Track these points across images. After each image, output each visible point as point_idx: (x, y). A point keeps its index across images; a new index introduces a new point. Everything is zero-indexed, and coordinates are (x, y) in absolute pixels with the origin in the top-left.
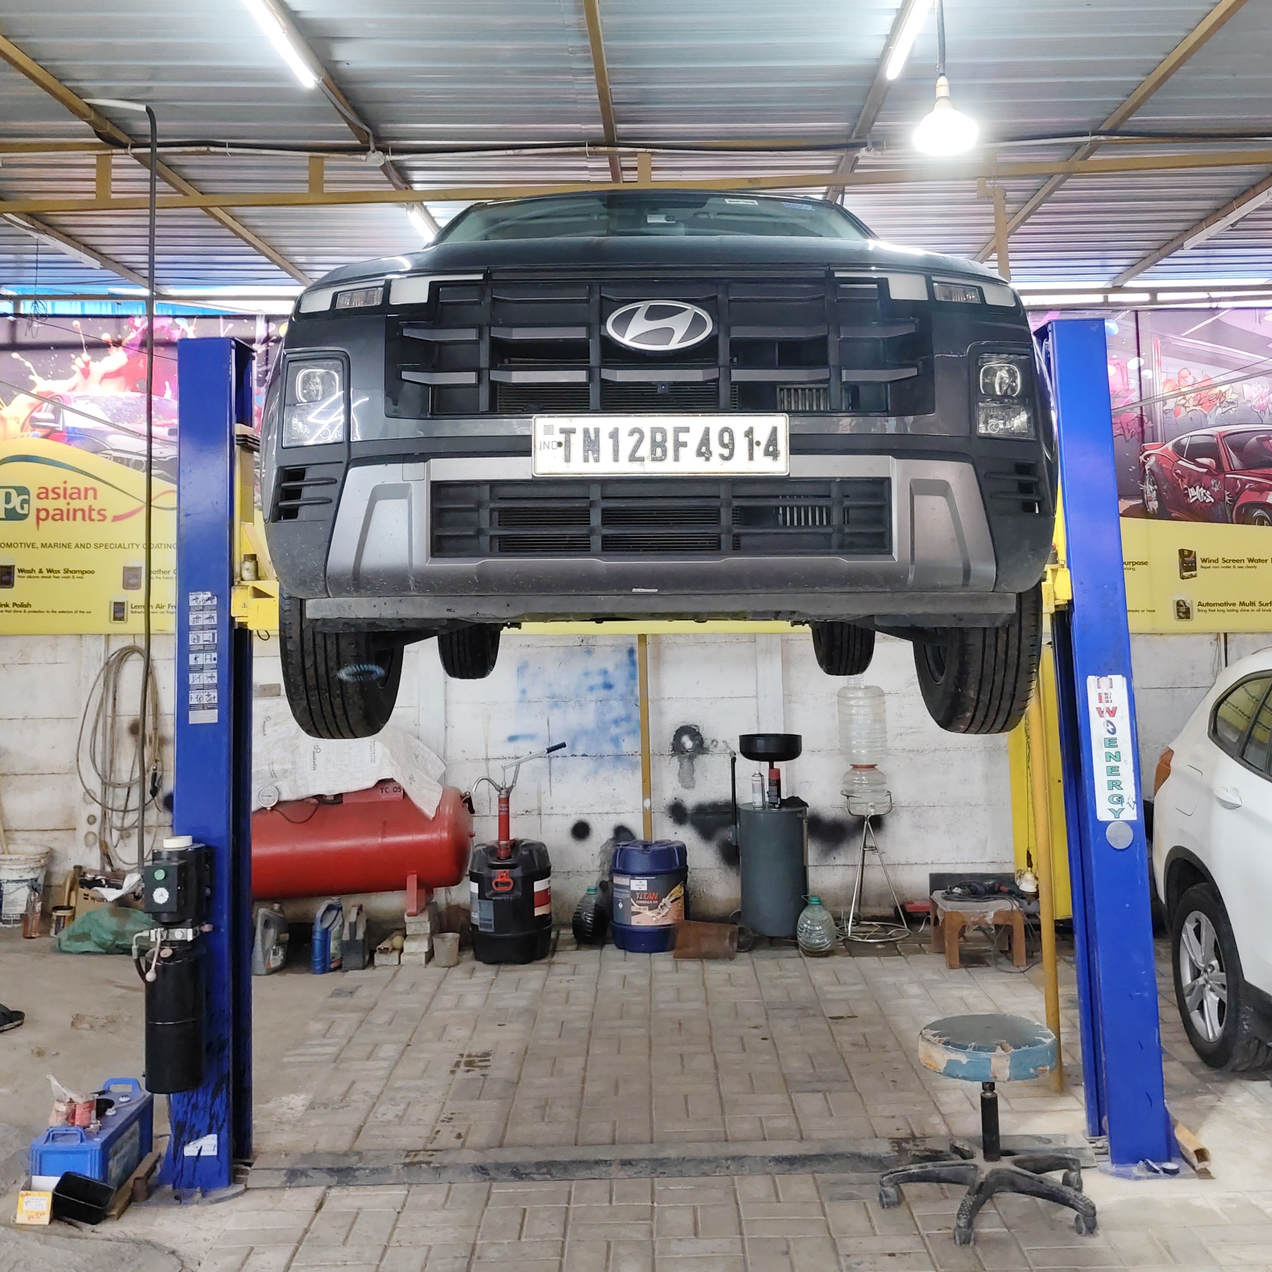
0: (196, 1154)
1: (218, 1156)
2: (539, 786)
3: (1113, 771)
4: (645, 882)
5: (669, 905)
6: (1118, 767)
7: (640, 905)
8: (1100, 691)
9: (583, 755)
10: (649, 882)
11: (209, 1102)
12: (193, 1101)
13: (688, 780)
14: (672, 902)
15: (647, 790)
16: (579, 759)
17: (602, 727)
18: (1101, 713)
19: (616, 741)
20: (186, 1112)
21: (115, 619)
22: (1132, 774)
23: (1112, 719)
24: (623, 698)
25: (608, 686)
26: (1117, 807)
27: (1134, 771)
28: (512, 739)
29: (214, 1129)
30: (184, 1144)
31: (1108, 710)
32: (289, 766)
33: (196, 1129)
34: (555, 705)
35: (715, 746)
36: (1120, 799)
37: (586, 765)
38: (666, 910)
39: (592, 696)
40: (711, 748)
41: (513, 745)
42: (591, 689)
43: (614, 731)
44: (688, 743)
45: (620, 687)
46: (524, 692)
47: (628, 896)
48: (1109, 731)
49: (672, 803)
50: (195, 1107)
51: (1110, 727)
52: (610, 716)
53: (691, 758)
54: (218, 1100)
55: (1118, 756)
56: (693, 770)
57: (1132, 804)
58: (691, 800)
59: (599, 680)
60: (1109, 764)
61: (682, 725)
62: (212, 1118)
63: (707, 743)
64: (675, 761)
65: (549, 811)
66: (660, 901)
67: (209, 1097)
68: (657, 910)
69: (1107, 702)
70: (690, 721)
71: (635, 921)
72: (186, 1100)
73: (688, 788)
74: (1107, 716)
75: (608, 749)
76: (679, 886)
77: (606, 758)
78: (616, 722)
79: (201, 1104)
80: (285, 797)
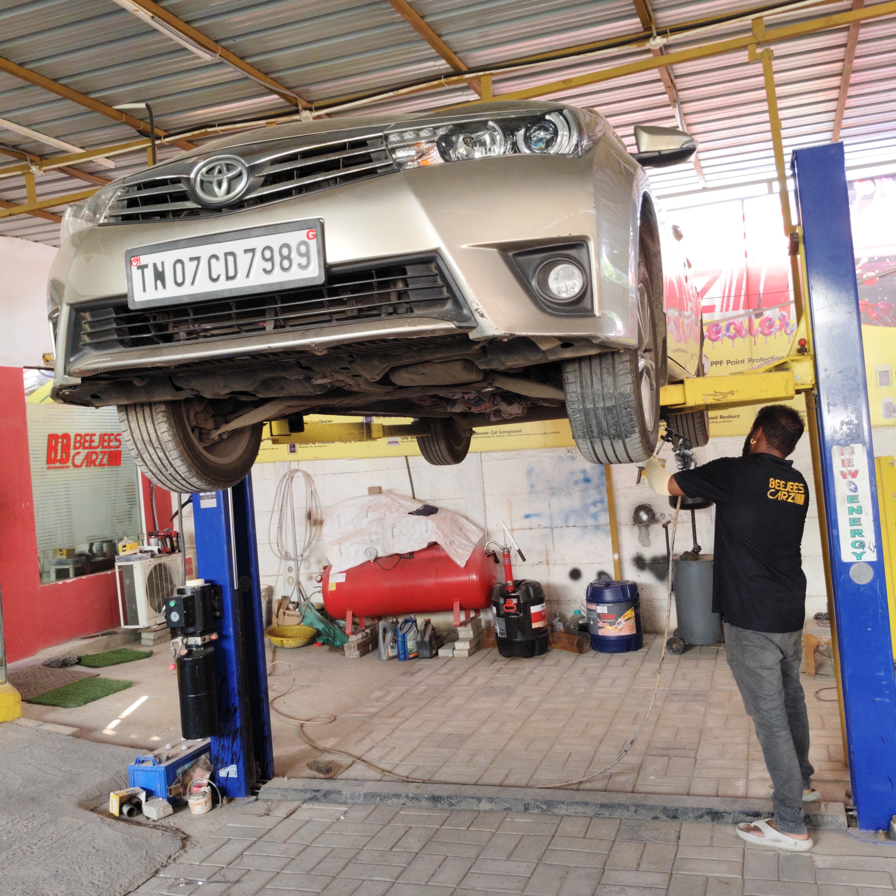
0: (226, 776)
1: (238, 778)
2: (546, 546)
3: (855, 522)
4: (605, 608)
5: (624, 623)
6: (860, 519)
7: (603, 622)
8: (843, 457)
9: (574, 526)
10: (608, 607)
11: (230, 745)
12: (222, 743)
13: (645, 541)
14: (626, 621)
15: (617, 547)
16: (571, 529)
17: (586, 507)
18: (844, 476)
19: (595, 516)
20: (218, 750)
21: (291, 452)
22: (872, 523)
23: (854, 480)
24: (597, 487)
25: (587, 480)
26: (859, 551)
27: (874, 521)
28: (527, 516)
29: (235, 762)
30: (219, 769)
31: (850, 472)
32: (380, 536)
33: (225, 761)
34: (553, 494)
35: (664, 518)
36: (862, 545)
37: (577, 532)
38: (621, 626)
39: (577, 488)
40: (661, 519)
41: (527, 521)
42: (576, 483)
43: (593, 510)
44: (644, 517)
45: (595, 481)
46: (532, 486)
47: (596, 616)
48: (851, 490)
49: (635, 557)
50: (223, 747)
51: (852, 487)
52: (590, 500)
53: (647, 526)
54: (235, 744)
55: (859, 511)
56: (649, 534)
57: (873, 548)
58: (648, 554)
59: (581, 476)
60: (852, 516)
61: (640, 504)
62: (233, 754)
63: (658, 516)
64: (636, 529)
65: (553, 562)
66: (617, 620)
67: (230, 741)
68: (615, 626)
69: (849, 466)
70: (645, 502)
71: (601, 633)
72: (218, 743)
73: (646, 546)
74: (850, 478)
75: (590, 521)
76: (630, 610)
77: (589, 528)
78: (594, 504)
79: (226, 746)
80: (379, 555)
